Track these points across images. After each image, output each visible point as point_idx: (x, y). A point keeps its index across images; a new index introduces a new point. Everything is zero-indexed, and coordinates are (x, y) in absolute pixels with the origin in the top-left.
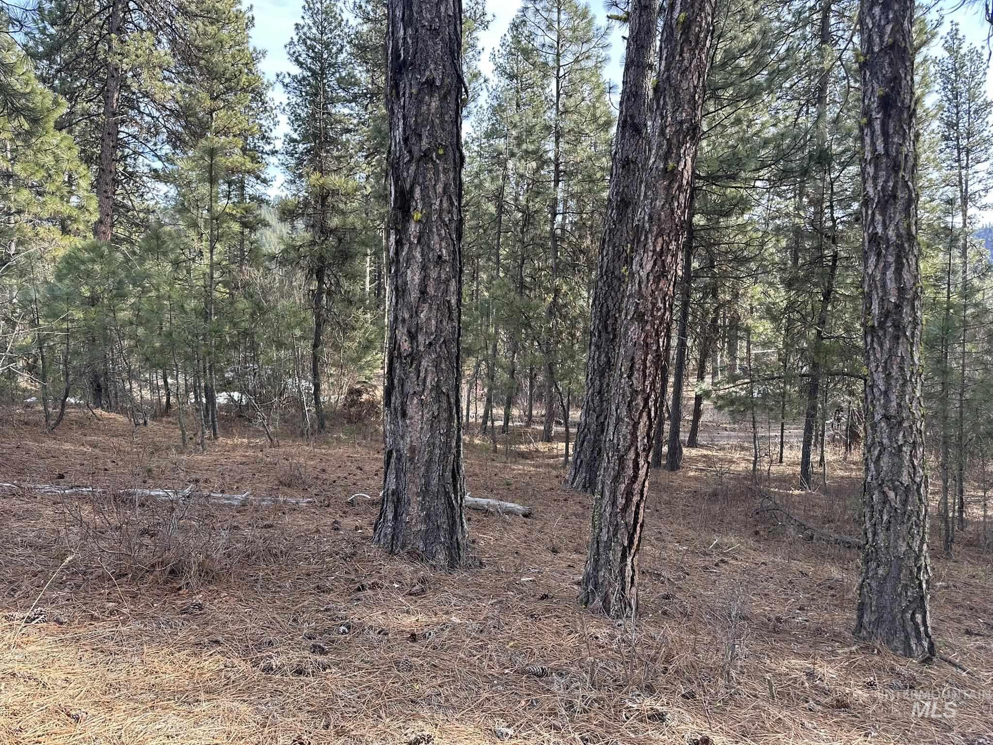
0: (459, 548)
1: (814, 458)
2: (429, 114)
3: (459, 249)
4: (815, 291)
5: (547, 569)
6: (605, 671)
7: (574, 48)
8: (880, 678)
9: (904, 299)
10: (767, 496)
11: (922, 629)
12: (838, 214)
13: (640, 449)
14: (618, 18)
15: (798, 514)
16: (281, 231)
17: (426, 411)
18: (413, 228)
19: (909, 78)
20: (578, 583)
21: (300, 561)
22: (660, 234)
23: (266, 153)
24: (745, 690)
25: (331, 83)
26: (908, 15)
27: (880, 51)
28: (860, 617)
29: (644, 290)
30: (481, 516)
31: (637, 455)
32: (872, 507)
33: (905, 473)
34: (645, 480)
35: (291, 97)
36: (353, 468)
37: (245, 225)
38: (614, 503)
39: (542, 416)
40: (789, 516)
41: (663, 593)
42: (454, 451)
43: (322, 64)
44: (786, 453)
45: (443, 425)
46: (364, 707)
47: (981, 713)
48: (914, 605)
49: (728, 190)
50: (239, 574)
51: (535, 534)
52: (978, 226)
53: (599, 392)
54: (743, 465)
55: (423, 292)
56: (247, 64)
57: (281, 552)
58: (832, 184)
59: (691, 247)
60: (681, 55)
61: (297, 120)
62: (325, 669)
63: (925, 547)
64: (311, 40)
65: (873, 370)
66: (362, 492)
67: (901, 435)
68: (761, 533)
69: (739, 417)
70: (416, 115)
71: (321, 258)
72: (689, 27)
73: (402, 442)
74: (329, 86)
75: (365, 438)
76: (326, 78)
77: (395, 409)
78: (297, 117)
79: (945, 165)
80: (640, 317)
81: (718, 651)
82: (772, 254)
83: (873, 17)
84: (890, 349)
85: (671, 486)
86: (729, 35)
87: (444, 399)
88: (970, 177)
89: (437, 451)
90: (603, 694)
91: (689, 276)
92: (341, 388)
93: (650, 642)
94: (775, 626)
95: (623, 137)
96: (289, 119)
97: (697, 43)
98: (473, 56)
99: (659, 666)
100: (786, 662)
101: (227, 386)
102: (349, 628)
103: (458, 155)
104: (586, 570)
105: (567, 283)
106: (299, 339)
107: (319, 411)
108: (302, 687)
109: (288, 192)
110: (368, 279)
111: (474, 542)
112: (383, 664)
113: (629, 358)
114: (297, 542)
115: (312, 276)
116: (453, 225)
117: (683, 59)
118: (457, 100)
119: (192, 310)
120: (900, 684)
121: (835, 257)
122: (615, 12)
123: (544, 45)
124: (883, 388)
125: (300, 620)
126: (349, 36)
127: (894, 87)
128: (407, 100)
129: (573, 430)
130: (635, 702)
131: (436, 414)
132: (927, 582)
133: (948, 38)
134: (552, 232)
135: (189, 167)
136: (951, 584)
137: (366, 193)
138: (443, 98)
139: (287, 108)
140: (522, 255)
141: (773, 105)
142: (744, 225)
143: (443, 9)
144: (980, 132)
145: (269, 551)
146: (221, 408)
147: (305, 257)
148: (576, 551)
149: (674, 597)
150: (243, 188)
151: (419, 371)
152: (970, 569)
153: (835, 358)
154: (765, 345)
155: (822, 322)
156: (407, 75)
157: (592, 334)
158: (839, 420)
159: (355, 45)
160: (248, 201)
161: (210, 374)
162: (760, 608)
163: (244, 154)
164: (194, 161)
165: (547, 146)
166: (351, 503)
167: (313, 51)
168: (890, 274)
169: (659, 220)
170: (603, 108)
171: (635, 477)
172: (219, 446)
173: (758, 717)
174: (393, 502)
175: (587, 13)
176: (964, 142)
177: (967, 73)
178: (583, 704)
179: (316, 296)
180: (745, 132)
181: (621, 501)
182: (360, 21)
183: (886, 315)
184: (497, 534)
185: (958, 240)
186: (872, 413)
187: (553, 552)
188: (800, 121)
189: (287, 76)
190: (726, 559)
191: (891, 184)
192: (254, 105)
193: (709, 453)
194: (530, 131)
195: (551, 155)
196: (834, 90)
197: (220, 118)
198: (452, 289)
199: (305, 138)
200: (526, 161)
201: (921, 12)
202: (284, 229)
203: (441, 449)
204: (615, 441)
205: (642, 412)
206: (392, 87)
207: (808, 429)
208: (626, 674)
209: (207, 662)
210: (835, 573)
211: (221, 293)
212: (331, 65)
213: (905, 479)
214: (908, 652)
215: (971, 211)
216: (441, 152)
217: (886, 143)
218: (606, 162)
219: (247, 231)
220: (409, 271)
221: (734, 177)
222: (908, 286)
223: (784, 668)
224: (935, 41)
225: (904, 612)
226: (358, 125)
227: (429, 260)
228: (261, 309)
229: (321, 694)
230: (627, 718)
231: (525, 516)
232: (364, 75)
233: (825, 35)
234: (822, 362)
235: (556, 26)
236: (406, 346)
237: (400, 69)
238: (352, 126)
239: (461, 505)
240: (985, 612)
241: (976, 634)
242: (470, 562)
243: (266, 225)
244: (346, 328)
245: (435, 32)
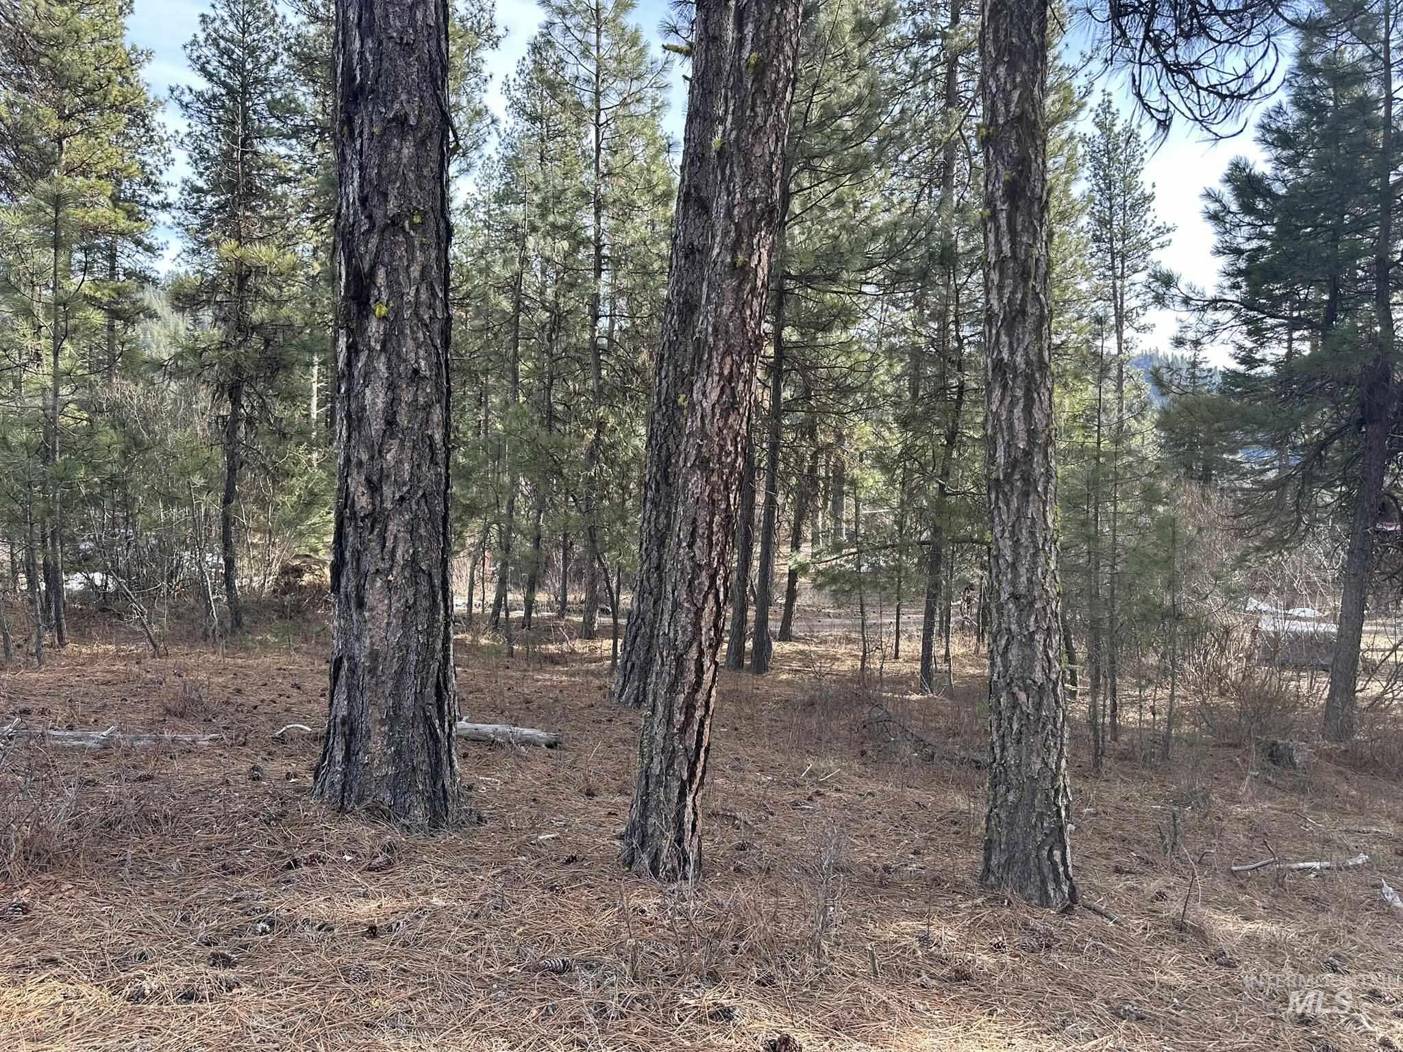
0: (445, 799)
1: (938, 650)
2: (398, 164)
3: (447, 360)
4: (936, 432)
5: (577, 820)
6: (652, 957)
7: (619, 85)
8: (1010, 936)
9: (1035, 444)
10: (877, 703)
11: (1061, 869)
12: (966, 331)
13: (705, 644)
14: (677, 50)
15: (915, 726)
16: (177, 325)
17: (395, 598)
18: (374, 328)
19: (1040, 160)
20: (621, 837)
21: (196, 829)
22: (728, 352)
23: (152, 206)
24: (838, 967)
25: (259, 108)
26: (1039, 80)
27: (1005, 124)
28: (987, 859)
29: (708, 427)
30: (484, 750)
31: (701, 653)
32: (1000, 713)
33: (1038, 668)
34: (711, 688)
35: (193, 124)
36: (286, 686)
37: (114, 314)
38: (669, 722)
39: (582, 602)
40: (905, 730)
41: (737, 841)
42: (439, 656)
43: (244, 77)
44: (903, 645)
45: (423, 618)
46: (292, 1040)
47: (1129, 972)
48: (1051, 840)
49: (828, 296)
50: (93, 854)
51: (564, 772)
52: (1136, 352)
53: (658, 568)
54: (849, 662)
55: (391, 422)
56: (120, 69)
57: (165, 817)
58: (957, 292)
59: (780, 371)
60: (752, 110)
61: (202, 159)
62: (230, 989)
63: (1064, 761)
64: (227, 40)
65: (998, 535)
66: (299, 722)
67: (1033, 619)
68: (870, 752)
69: (843, 599)
70: (379, 166)
71: (237, 368)
72: (763, 72)
73: (357, 645)
74: (255, 112)
75: (306, 640)
76: (250, 99)
77: (346, 596)
78: (204, 155)
79: (1096, 273)
80: (703, 464)
81: (806, 917)
82: (883, 383)
83: (997, 79)
84: (1018, 509)
85: (756, 695)
86: (827, 86)
87: (423, 581)
88: (1126, 289)
89: (413, 657)
90: (650, 990)
91: (779, 410)
92: (269, 565)
93: (717, 911)
94: (882, 878)
95: (685, 216)
96: (191, 157)
97: (774, 94)
98: (477, 84)
99: (726, 944)
100: (894, 925)
101: (83, 563)
102: (271, 924)
103: (442, 225)
104: (631, 817)
105: (614, 414)
106: (200, 491)
107: (232, 600)
108: (192, 1019)
109: (188, 267)
110: (315, 400)
111: (470, 788)
112: (323, 975)
113: (690, 520)
114: (192, 800)
115: (222, 395)
116: (437, 327)
117: (756, 115)
118: (441, 147)
119: (22, 444)
120: (1034, 943)
121: (961, 388)
122: (673, 41)
123: (577, 78)
124: (1010, 559)
125: (194, 918)
126: (286, 39)
127: (1022, 171)
128: (366, 143)
129: (623, 621)
130: (692, 996)
131: (411, 602)
132: (1067, 808)
133: (1100, 111)
134: (593, 342)
135: (18, 222)
136: (1100, 809)
137: (312, 273)
138: (421, 144)
139: (186, 140)
140: (551, 373)
141: (887, 183)
142: (849, 343)
143: (419, 16)
144: (1137, 233)
145: (146, 816)
146: (73, 597)
147: (212, 365)
148: (621, 792)
149: (751, 846)
150: (112, 258)
151: (384, 539)
152: (1123, 790)
153: (962, 520)
154: (874, 503)
155: (946, 474)
156: (366, 107)
157: (647, 486)
158: (969, 600)
159: (295, 54)
160: (122, 278)
161: (53, 545)
162: (864, 855)
163: (115, 206)
164: (28, 213)
165: (585, 220)
166: (281, 740)
167: (230, 58)
168: (1018, 412)
169: (727, 332)
170: (660, 173)
171: (699, 682)
172: (67, 657)
173: (856, 1002)
174: (344, 735)
175: (638, 38)
176: (1118, 245)
177: (1122, 158)
178: (619, 1006)
179: (230, 426)
180: (852, 217)
181: (679, 718)
182: (305, 19)
183: (1013, 464)
184: (507, 775)
185: (1109, 369)
186: (998, 592)
187: (588, 795)
188: (921, 206)
189: (187, 91)
190: (822, 790)
191: (1019, 296)
192: (133, 132)
193: (806, 647)
194: (558, 198)
195: (590, 232)
196: (961, 167)
197: (76, 148)
198: (436, 420)
199: (215, 188)
200: (554, 239)
201: (1067, 76)
202: (181, 323)
203: (418, 654)
204: (672, 635)
205: (707, 593)
206: (342, 123)
207: (930, 614)
208: (681, 959)
209: (35, 994)
210: (960, 802)
211: (72, 418)
212: (257, 81)
213: (1039, 676)
214: (1045, 902)
215: (1128, 333)
216: (417, 220)
217: (1013, 242)
218: (664, 247)
219: (119, 324)
220: (368, 391)
221: (833, 279)
222: (1040, 428)
223: (892, 934)
224: (1083, 114)
225: (1039, 848)
226: (301, 173)
227: (400, 375)
228: (138, 444)
229: (224, 1027)
230: (681, 1020)
231: (550, 746)
232: (310, 99)
233: (950, 95)
234: (945, 526)
235: (595, 53)
236: (363, 502)
237: (356, 98)
238: (291, 174)
239: (450, 735)
240: (1139, 842)
241: (1128, 872)
242: (463, 817)
243: (152, 315)
244: (278, 475)
245: (408, 48)
